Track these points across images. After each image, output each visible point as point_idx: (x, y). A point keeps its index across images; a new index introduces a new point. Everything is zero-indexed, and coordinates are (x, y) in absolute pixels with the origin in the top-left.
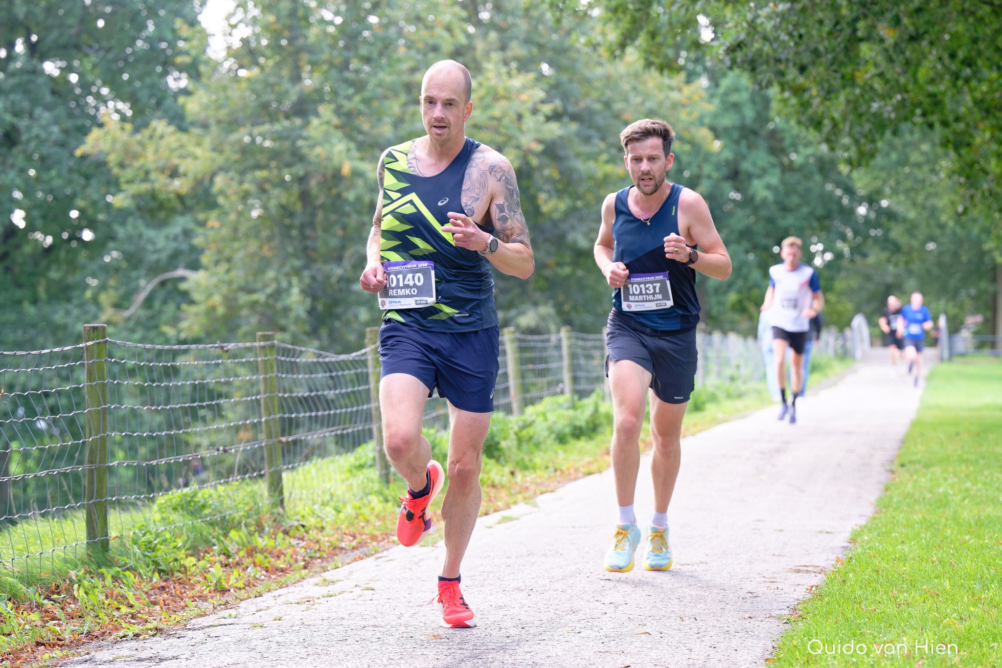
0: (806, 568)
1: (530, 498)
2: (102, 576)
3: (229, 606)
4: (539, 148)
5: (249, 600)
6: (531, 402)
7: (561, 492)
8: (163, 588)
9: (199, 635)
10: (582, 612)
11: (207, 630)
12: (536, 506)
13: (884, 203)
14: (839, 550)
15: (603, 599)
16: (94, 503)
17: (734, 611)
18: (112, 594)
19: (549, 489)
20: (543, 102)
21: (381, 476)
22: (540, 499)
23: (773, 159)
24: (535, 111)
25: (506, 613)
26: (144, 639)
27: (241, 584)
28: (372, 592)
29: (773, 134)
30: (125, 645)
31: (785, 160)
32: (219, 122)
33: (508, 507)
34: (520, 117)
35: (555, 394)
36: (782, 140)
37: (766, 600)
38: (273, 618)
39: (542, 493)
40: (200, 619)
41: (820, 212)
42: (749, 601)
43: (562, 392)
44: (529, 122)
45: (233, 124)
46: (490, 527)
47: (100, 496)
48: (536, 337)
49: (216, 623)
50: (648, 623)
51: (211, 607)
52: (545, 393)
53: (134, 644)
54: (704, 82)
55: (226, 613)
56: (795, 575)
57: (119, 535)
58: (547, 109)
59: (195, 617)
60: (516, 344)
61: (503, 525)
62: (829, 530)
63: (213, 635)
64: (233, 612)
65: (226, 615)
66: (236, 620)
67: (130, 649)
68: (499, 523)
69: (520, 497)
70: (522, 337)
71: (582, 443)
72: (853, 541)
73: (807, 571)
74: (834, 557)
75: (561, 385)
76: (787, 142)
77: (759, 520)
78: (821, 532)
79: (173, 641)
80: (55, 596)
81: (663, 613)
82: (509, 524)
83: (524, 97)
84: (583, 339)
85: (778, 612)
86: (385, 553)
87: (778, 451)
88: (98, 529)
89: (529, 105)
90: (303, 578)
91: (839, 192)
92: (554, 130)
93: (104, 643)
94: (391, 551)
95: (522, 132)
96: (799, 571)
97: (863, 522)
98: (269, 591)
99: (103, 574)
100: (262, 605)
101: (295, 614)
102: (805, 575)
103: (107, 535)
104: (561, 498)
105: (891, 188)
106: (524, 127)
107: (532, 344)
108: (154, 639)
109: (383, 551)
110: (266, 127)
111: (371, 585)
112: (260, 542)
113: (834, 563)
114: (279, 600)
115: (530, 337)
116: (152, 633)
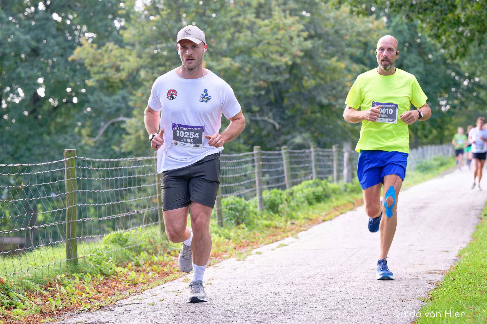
0: (434, 271)
1: (294, 234)
2: (74, 278)
3: (137, 294)
4: (302, 54)
5: (148, 290)
6: (296, 184)
7: (310, 230)
8: (105, 284)
9: (121, 309)
10: (318, 296)
11: (125, 306)
12: (297, 238)
13: (477, 80)
14: (452, 261)
15: (329, 289)
16: (70, 240)
17: (397, 295)
18: (79, 287)
19: (304, 229)
20: (302, 31)
21: (219, 223)
22: (300, 234)
23: (419, 58)
24: (299, 36)
25: (279, 297)
26: (93, 312)
27: (144, 281)
28: (211, 285)
29: (420, 45)
30: (83, 315)
31: (426, 58)
32: (140, 43)
33: (283, 238)
34: (291, 38)
35: (308, 179)
36: (424, 48)
37: (413, 289)
38: (159, 300)
39: (301, 231)
40: (122, 301)
41: (444, 84)
42: (404, 290)
43: (312, 179)
44: (296, 40)
45: (146, 44)
46: (273, 250)
47: (73, 236)
48: (298, 151)
49: (130, 303)
50: (351, 302)
51: (128, 294)
52: (303, 179)
53: (87, 315)
54: (385, 19)
55: (135, 297)
56: (428, 275)
57: (83, 256)
58: (305, 34)
59: (120, 300)
60: (288, 155)
61: (280, 249)
62: (447, 250)
63: (128, 309)
64: (139, 297)
65: (136, 298)
66: (140, 301)
67: (85, 317)
68: (278, 247)
69: (289, 234)
70: (291, 151)
71: (321, 205)
72: (459, 256)
73: (435, 273)
74: (449, 265)
75: (311, 175)
76: (427, 50)
77: (411, 245)
78: (443, 251)
79: (108, 313)
80: (49, 288)
81: (360, 296)
82: (283, 248)
83: (293, 28)
84: (323, 152)
85: (419, 296)
86: (219, 264)
87: (422, 208)
88: (72, 253)
89: (296, 33)
90: (176, 278)
91: (453, 74)
92: (309, 44)
93: (73, 314)
94: (222, 263)
95: (293, 46)
96: (431, 273)
97: (465, 246)
98: (159, 285)
99: (74, 277)
100: (154, 293)
101: (171, 297)
102: (434, 275)
103: (77, 256)
104: (310, 234)
105: (480, 71)
106: (293, 44)
107: (296, 155)
108: (98, 312)
109: (218, 263)
110: (164, 45)
111: (211, 282)
112: (155, 259)
113: (449, 268)
114: (163, 290)
115: (295, 151)
116: (98, 308)
